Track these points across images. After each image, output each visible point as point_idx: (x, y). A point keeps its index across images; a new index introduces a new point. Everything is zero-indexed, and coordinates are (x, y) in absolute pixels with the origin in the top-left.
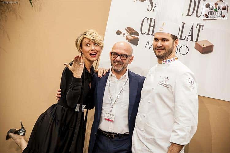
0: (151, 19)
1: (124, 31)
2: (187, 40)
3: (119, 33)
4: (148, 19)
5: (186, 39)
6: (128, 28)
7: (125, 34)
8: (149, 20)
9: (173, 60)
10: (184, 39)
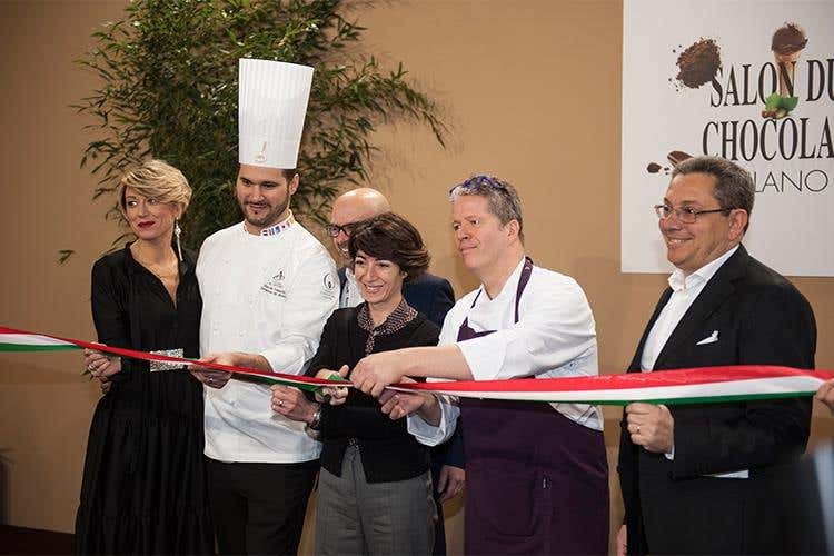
0: (724, 124)
1: (664, 163)
2: (819, 157)
3: (653, 168)
4: (717, 126)
5: (816, 155)
6: (673, 154)
7: (667, 169)
8: (721, 126)
9: (286, 226)
10: (813, 156)
